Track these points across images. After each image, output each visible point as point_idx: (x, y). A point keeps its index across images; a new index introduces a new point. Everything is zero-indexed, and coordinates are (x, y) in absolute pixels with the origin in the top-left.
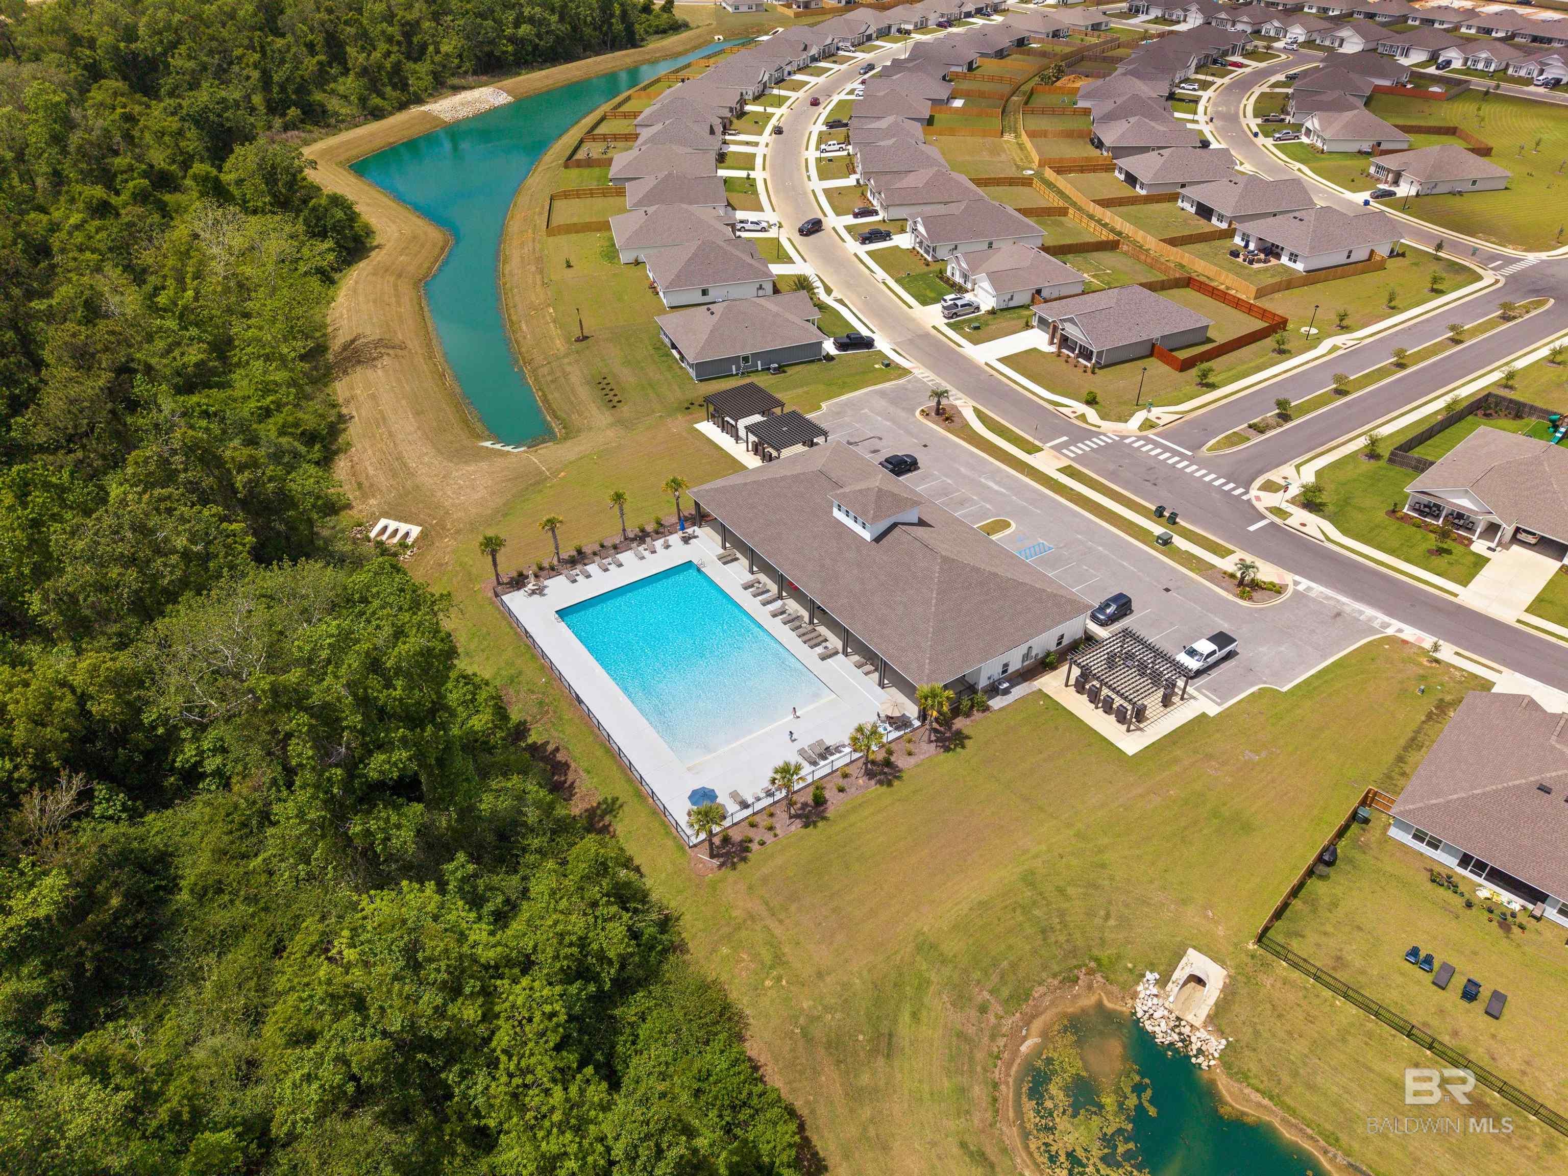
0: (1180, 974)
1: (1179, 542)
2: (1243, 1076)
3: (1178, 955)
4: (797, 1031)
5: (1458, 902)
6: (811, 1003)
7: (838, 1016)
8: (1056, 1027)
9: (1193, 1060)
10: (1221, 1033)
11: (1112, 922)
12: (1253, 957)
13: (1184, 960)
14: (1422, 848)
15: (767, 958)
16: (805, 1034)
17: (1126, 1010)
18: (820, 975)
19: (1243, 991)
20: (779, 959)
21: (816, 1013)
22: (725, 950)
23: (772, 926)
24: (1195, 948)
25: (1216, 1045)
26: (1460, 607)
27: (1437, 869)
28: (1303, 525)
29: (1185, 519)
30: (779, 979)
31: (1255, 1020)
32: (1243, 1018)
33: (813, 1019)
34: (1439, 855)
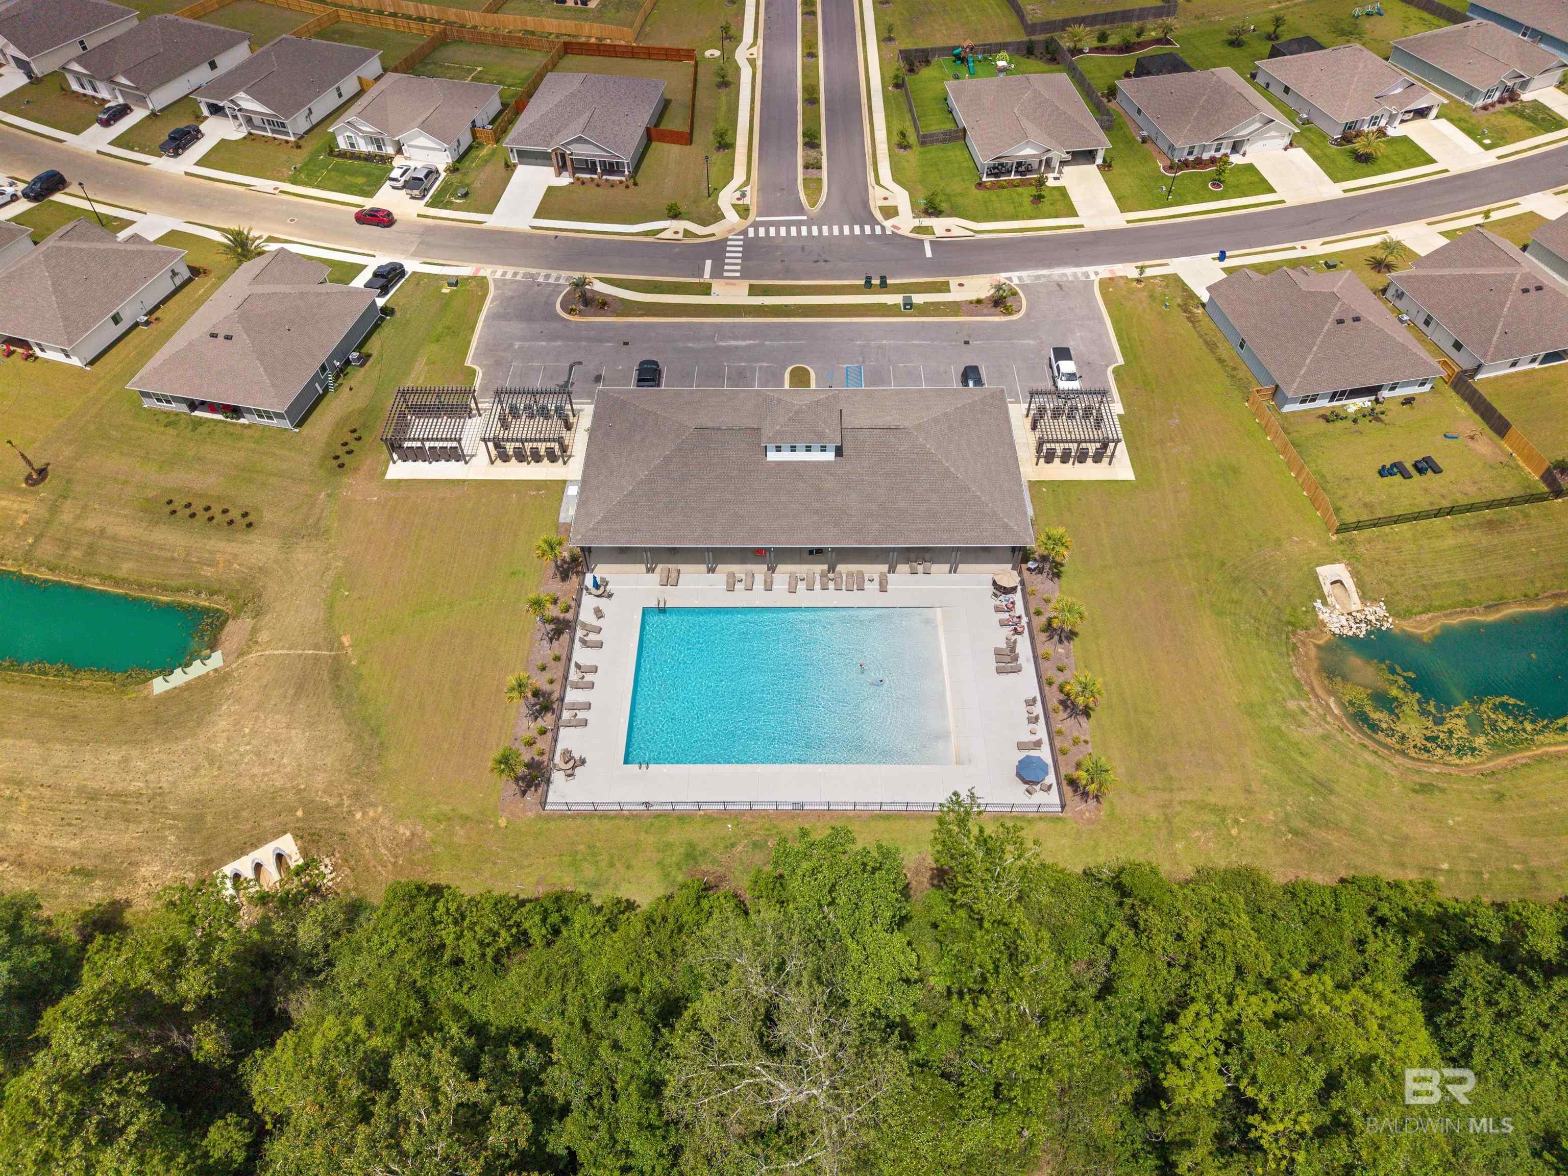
0: (1327, 588)
1: (918, 299)
2: (1406, 614)
3: (1316, 578)
4: (1290, 836)
5: (1348, 423)
6: (1271, 812)
7: (1290, 800)
8: (1326, 682)
9: (1384, 628)
10: (1375, 601)
11: (1270, 593)
12: (1342, 543)
13: (1321, 578)
14: (1308, 406)
15: (1213, 818)
16: (1295, 833)
17: (1329, 636)
18: (1248, 791)
19: (1360, 568)
20: (1220, 811)
21: (1282, 815)
22: (1179, 846)
23: (1183, 797)
24: (1318, 565)
25: (1381, 611)
26: (1095, 233)
27: (1321, 412)
28: (948, 230)
29: (893, 277)
30: (1236, 821)
31: (1380, 576)
32: (1375, 582)
33: (1286, 819)
34: (1318, 404)
